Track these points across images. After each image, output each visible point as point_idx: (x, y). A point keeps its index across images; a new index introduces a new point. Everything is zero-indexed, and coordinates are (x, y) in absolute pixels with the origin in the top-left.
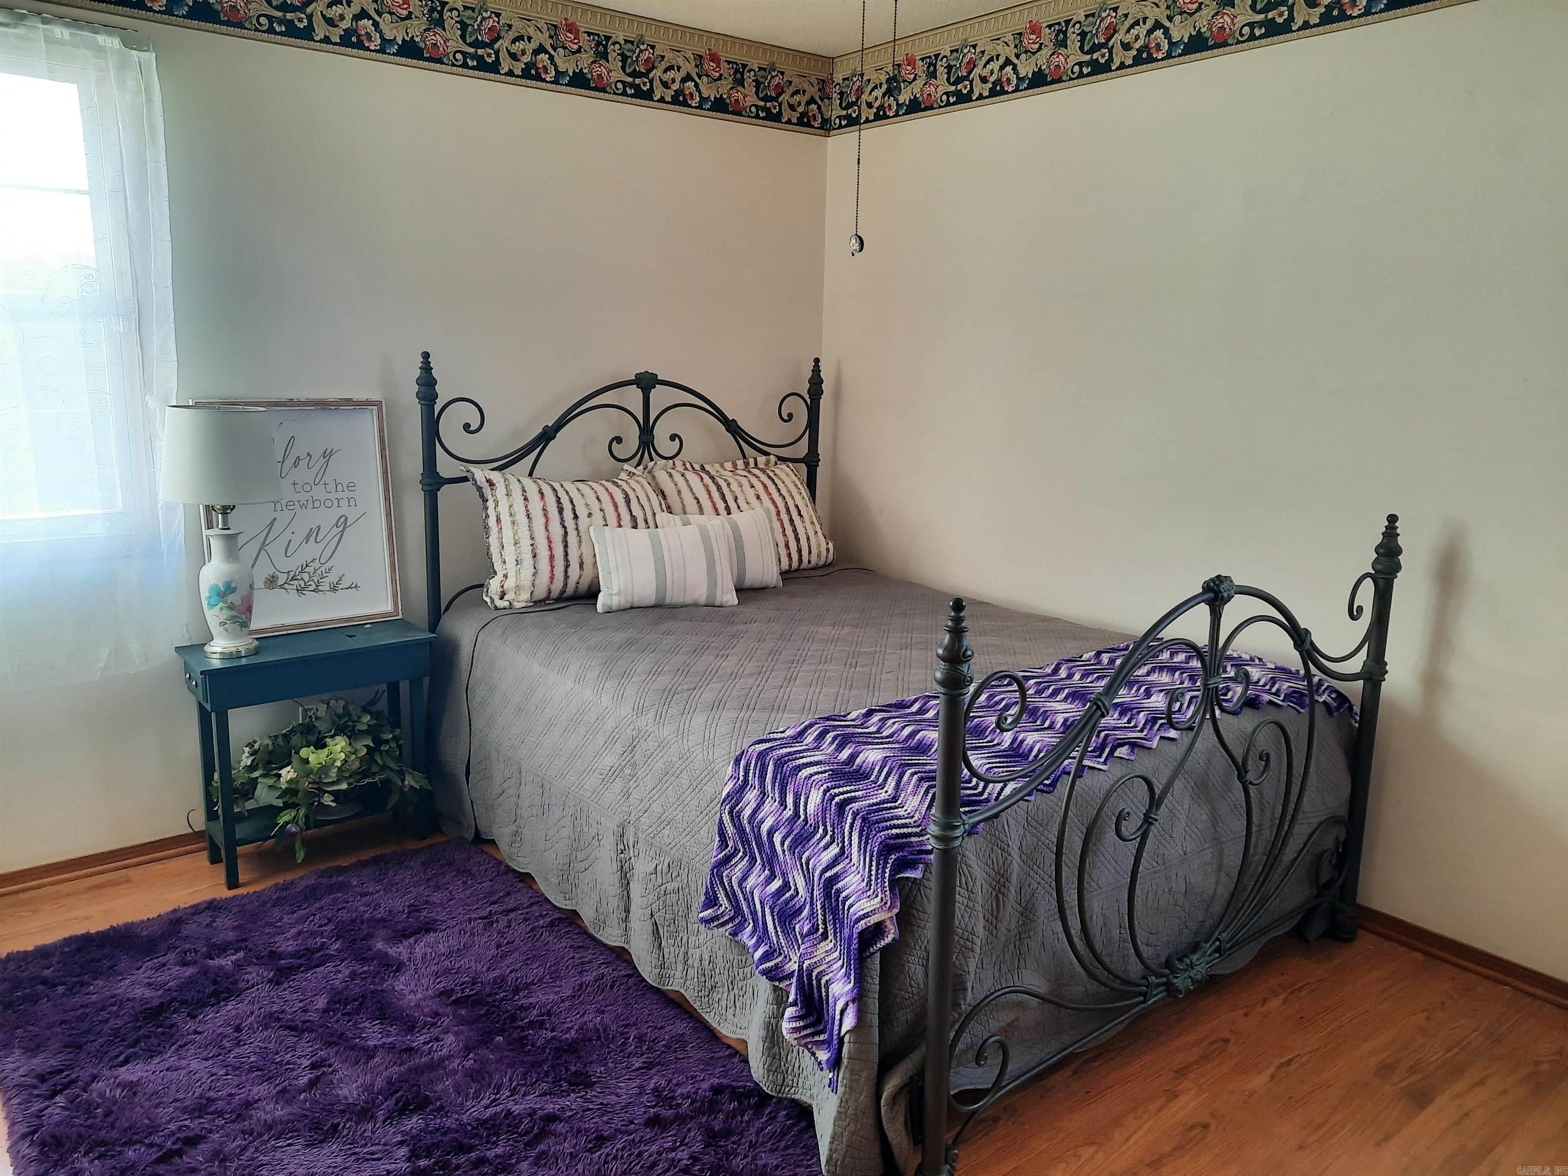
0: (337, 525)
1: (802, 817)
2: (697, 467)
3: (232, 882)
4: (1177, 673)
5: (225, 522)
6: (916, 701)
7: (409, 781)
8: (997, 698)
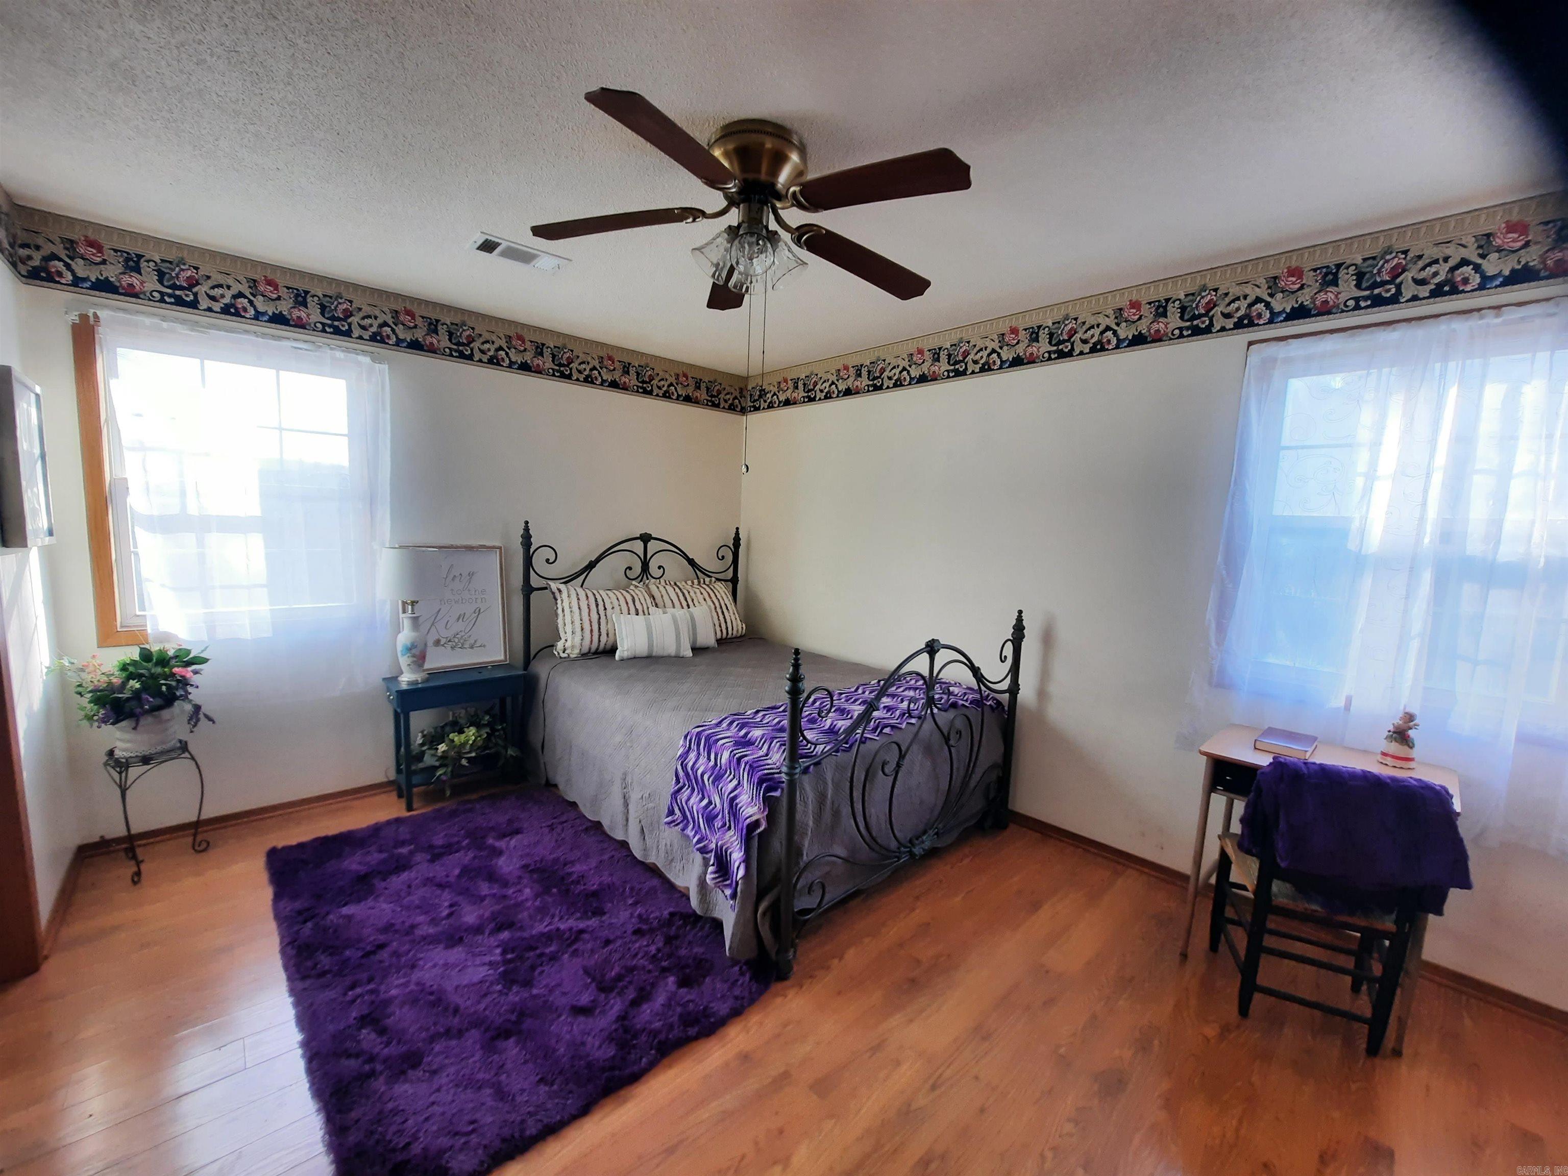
0: (475, 612)
1: (719, 765)
2: (672, 583)
3: (410, 808)
4: (918, 691)
5: (413, 610)
6: (782, 705)
7: (511, 752)
8: (824, 704)
